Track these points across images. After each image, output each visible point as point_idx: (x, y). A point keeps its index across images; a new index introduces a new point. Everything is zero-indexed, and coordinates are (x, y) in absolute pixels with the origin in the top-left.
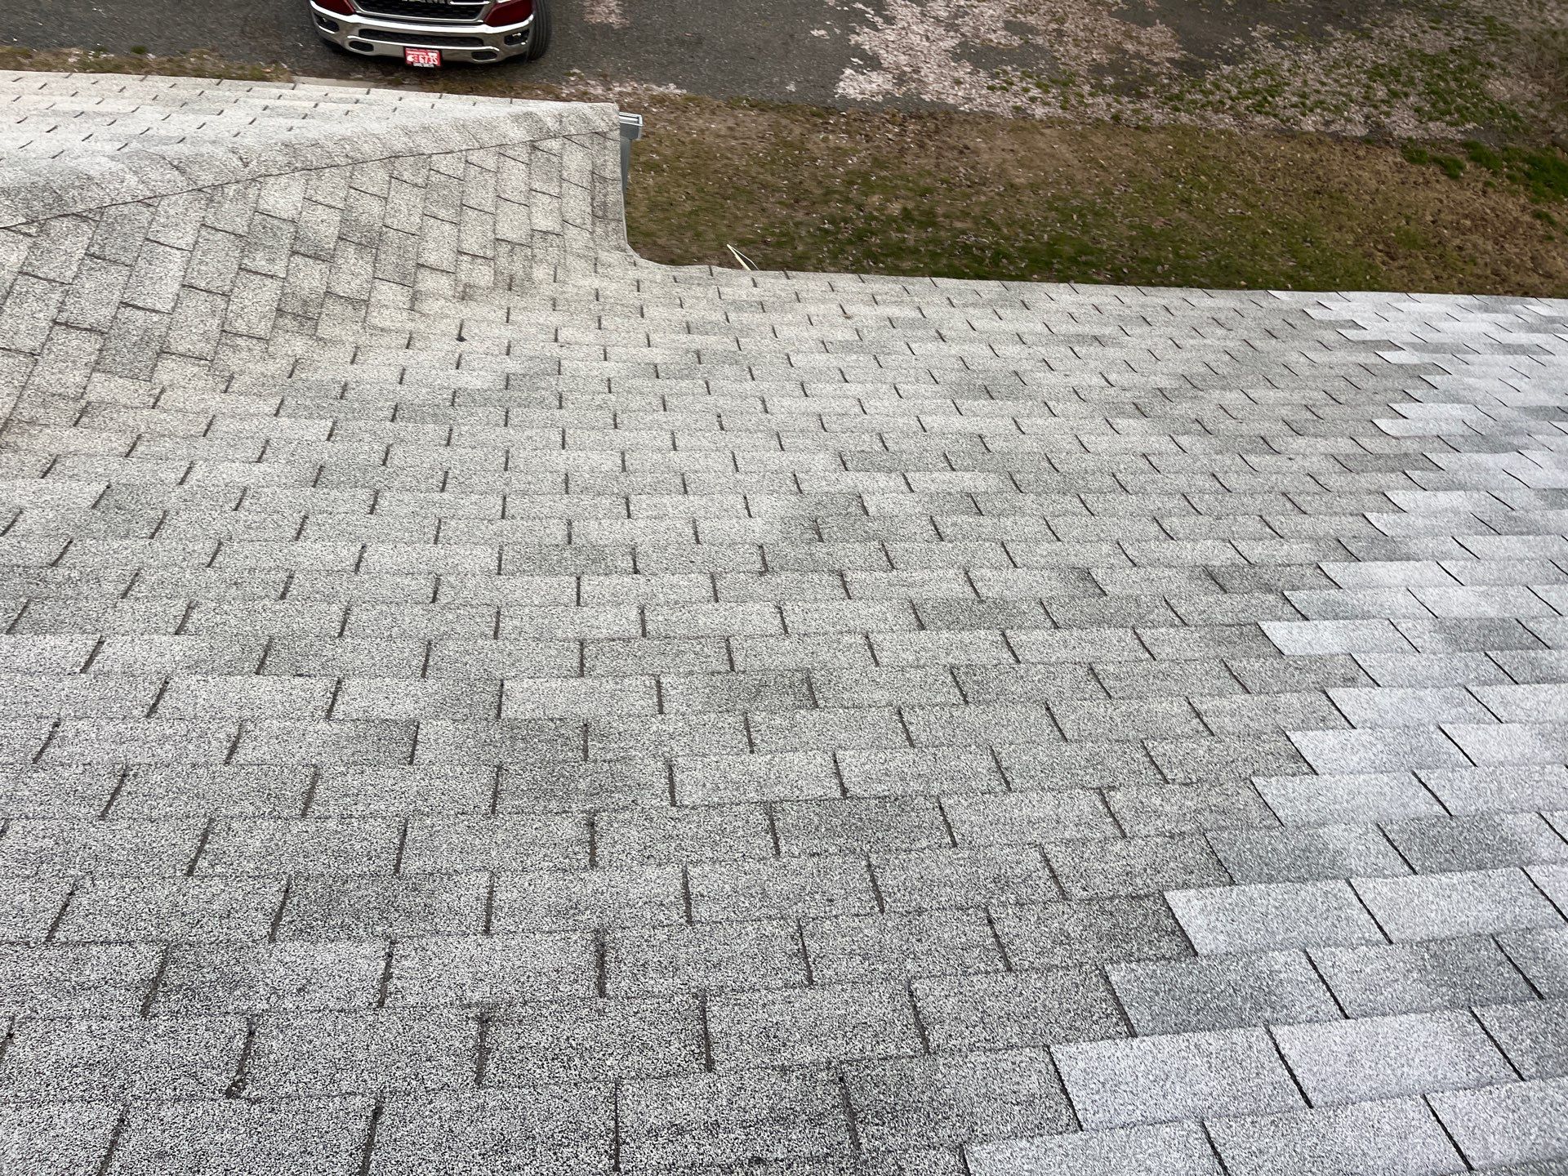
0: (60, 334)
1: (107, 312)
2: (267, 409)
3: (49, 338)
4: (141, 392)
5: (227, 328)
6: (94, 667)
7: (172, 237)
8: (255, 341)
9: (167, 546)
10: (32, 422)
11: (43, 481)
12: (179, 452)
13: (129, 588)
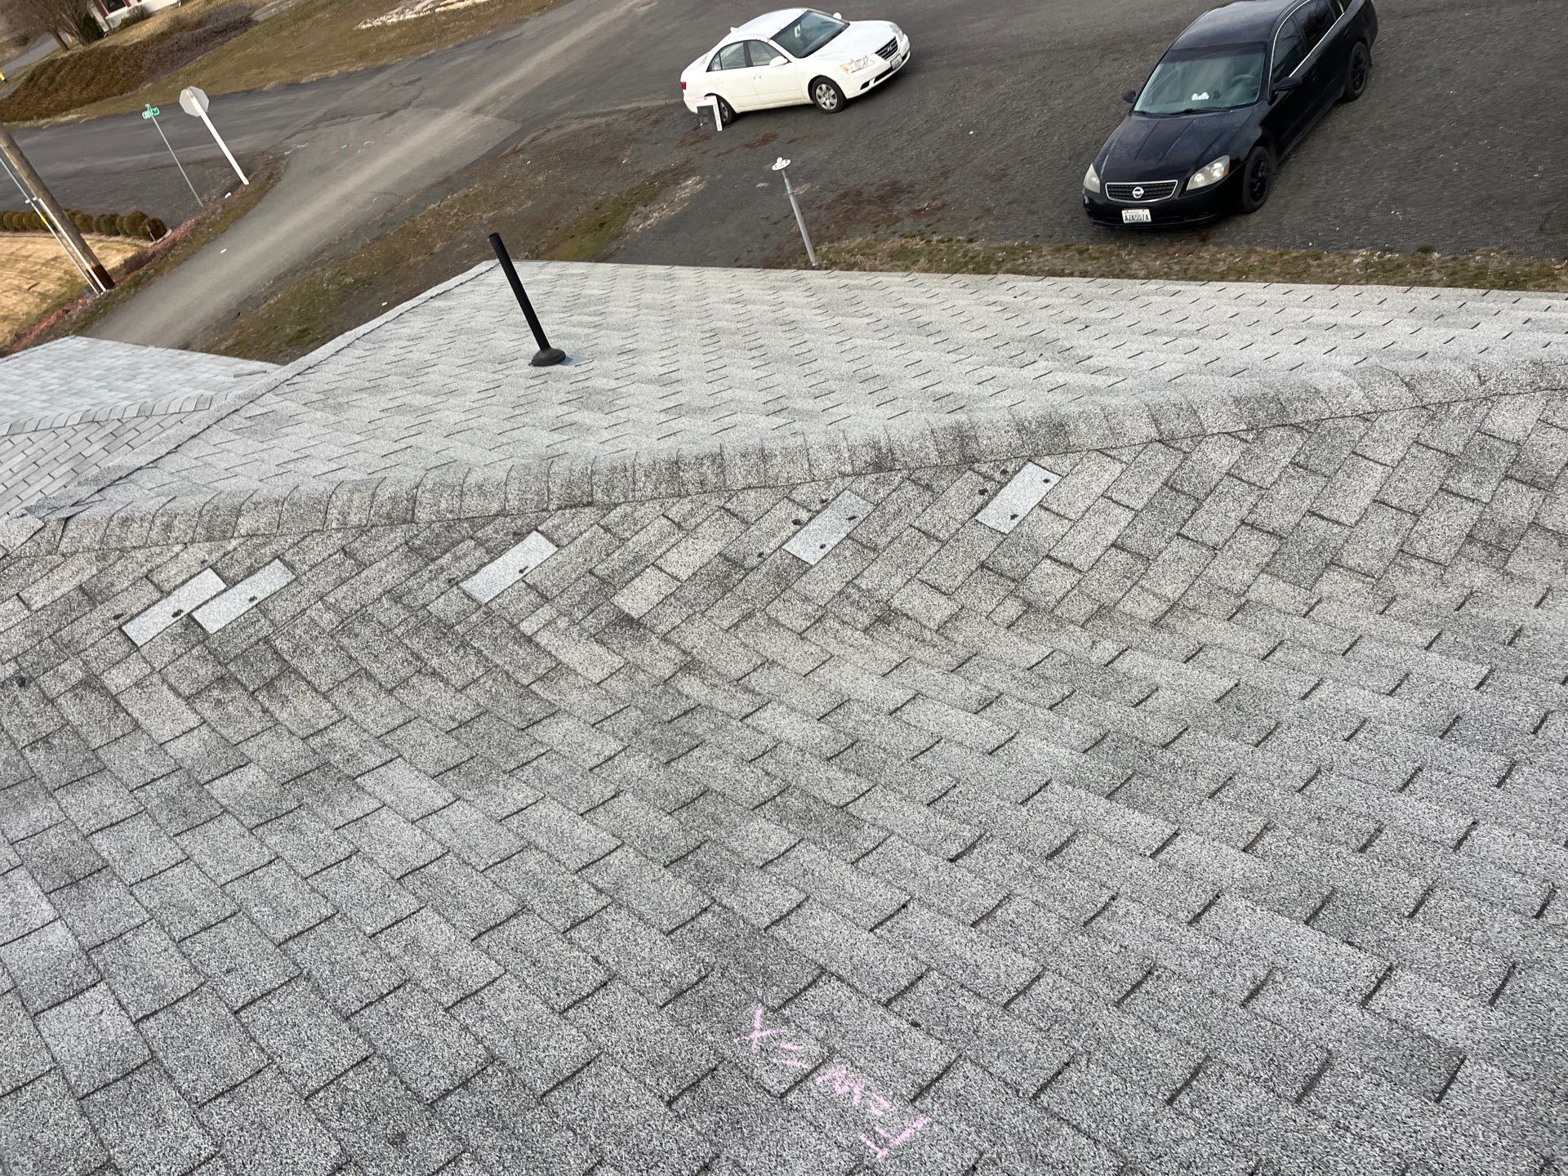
0: (1244, 534)
1: (1293, 519)
2: (1419, 640)
3: (1233, 536)
4: (1298, 599)
5: (1406, 548)
6: (1162, 856)
7: (1379, 453)
8: (1431, 566)
9: (1267, 759)
10: (1194, 610)
11: (1185, 666)
12: (1313, 666)
13: (1219, 790)
